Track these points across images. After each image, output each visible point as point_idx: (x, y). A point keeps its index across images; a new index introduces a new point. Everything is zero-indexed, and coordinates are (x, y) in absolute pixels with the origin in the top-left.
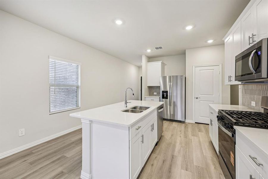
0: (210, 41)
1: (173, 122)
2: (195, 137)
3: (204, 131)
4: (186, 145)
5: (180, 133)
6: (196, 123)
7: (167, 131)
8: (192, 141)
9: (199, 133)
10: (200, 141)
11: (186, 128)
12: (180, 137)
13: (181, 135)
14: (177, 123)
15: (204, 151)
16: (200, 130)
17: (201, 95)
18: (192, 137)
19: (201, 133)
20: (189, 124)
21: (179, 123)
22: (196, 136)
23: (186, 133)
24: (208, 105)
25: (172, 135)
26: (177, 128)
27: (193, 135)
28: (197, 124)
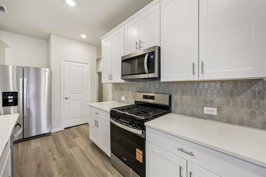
0: (84, 36)
1: (30, 141)
2: (74, 148)
3: (79, 135)
4: (69, 168)
5: (51, 153)
6: (65, 128)
7: (25, 164)
8: (74, 155)
9: (76, 139)
10: (81, 150)
11: (56, 141)
12: (54, 159)
13: (55, 156)
14: (37, 139)
15: (92, 161)
16: (75, 137)
17: (71, 94)
18: (71, 150)
19: (78, 138)
20: (57, 134)
21: (42, 138)
22: (75, 146)
23: (60, 148)
24: (88, 105)
25: (39, 166)
26: (41, 147)
27: (71, 147)
28: (67, 130)
